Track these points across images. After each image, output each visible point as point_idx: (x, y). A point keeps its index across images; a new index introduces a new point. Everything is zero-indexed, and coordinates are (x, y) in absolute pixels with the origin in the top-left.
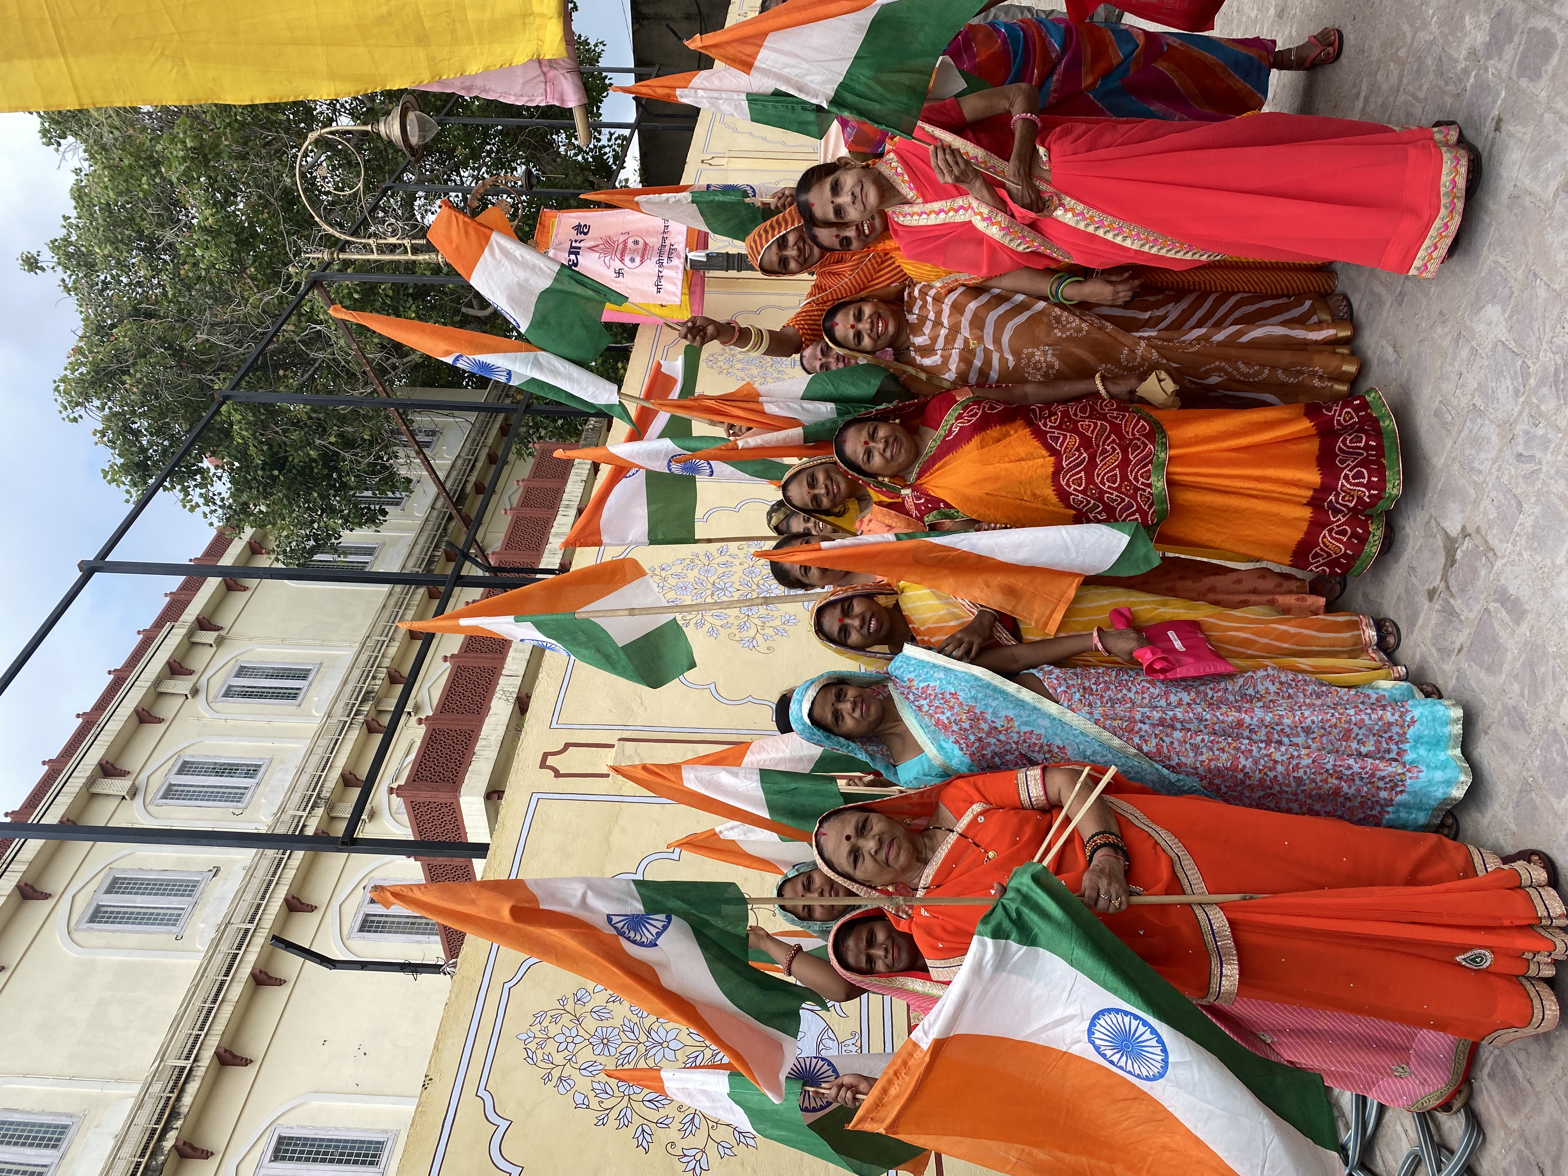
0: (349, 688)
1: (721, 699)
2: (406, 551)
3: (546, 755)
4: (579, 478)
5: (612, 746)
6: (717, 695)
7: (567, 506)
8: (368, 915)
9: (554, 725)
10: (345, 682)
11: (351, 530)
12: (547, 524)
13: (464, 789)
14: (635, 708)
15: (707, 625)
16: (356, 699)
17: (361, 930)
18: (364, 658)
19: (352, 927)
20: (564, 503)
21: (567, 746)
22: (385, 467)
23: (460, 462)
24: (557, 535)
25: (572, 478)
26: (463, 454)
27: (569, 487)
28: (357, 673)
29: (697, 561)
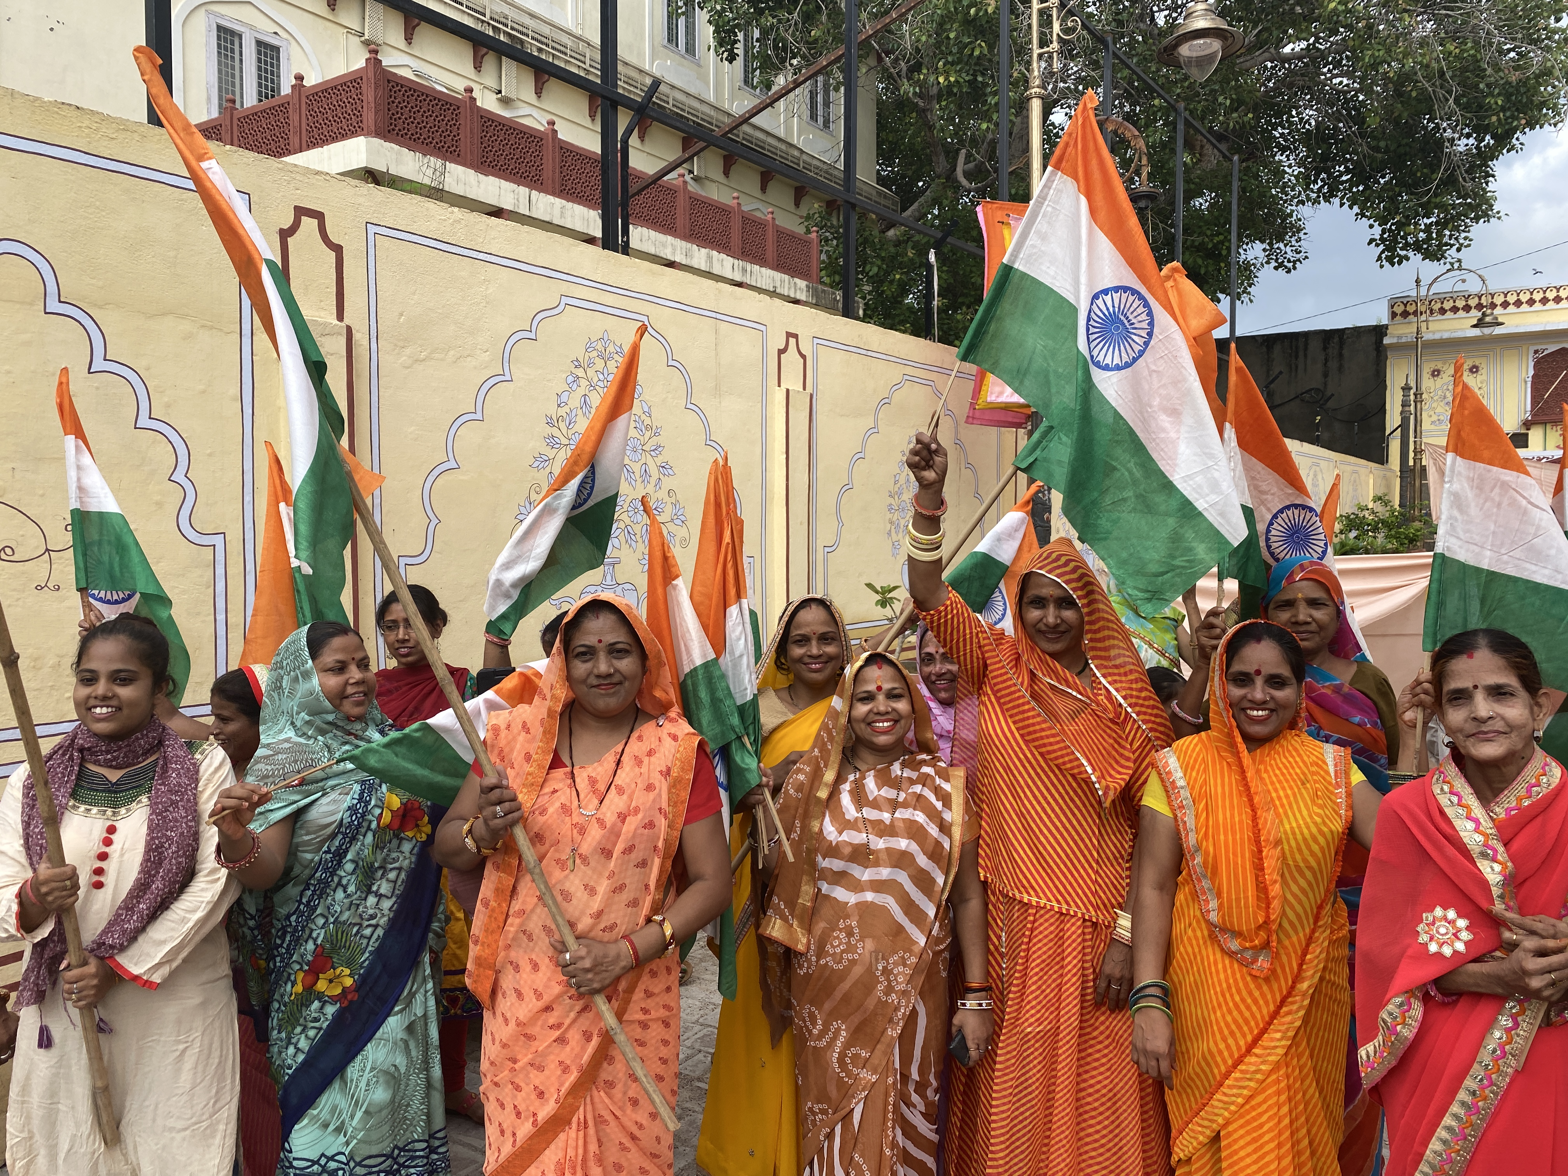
0: (527, 21)
1: (431, 479)
2: (692, 90)
3: (319, 216)
4: (778, 284)
5: (340, 317)
6: (437, 472)
7: (744, 270)
8: (240, 37)
9: (372, 229)
10: (533, 16)
11: (710, 22)
12: (723, 247)
13: (377, 142)
14: (408, 351)
15: (551, 453)
16: (512, 28)
17: (220, 28)
18: (565, 39)
19: (222, 16)
20: (749, 266)
21: (338, 250)
22: (783, 61)
23: (796, 153)
24: (710, 258)
25: (778, 276)
26: (804, 157)
27: (767, 272)
28: (546, 30)
29: (648, 434)
